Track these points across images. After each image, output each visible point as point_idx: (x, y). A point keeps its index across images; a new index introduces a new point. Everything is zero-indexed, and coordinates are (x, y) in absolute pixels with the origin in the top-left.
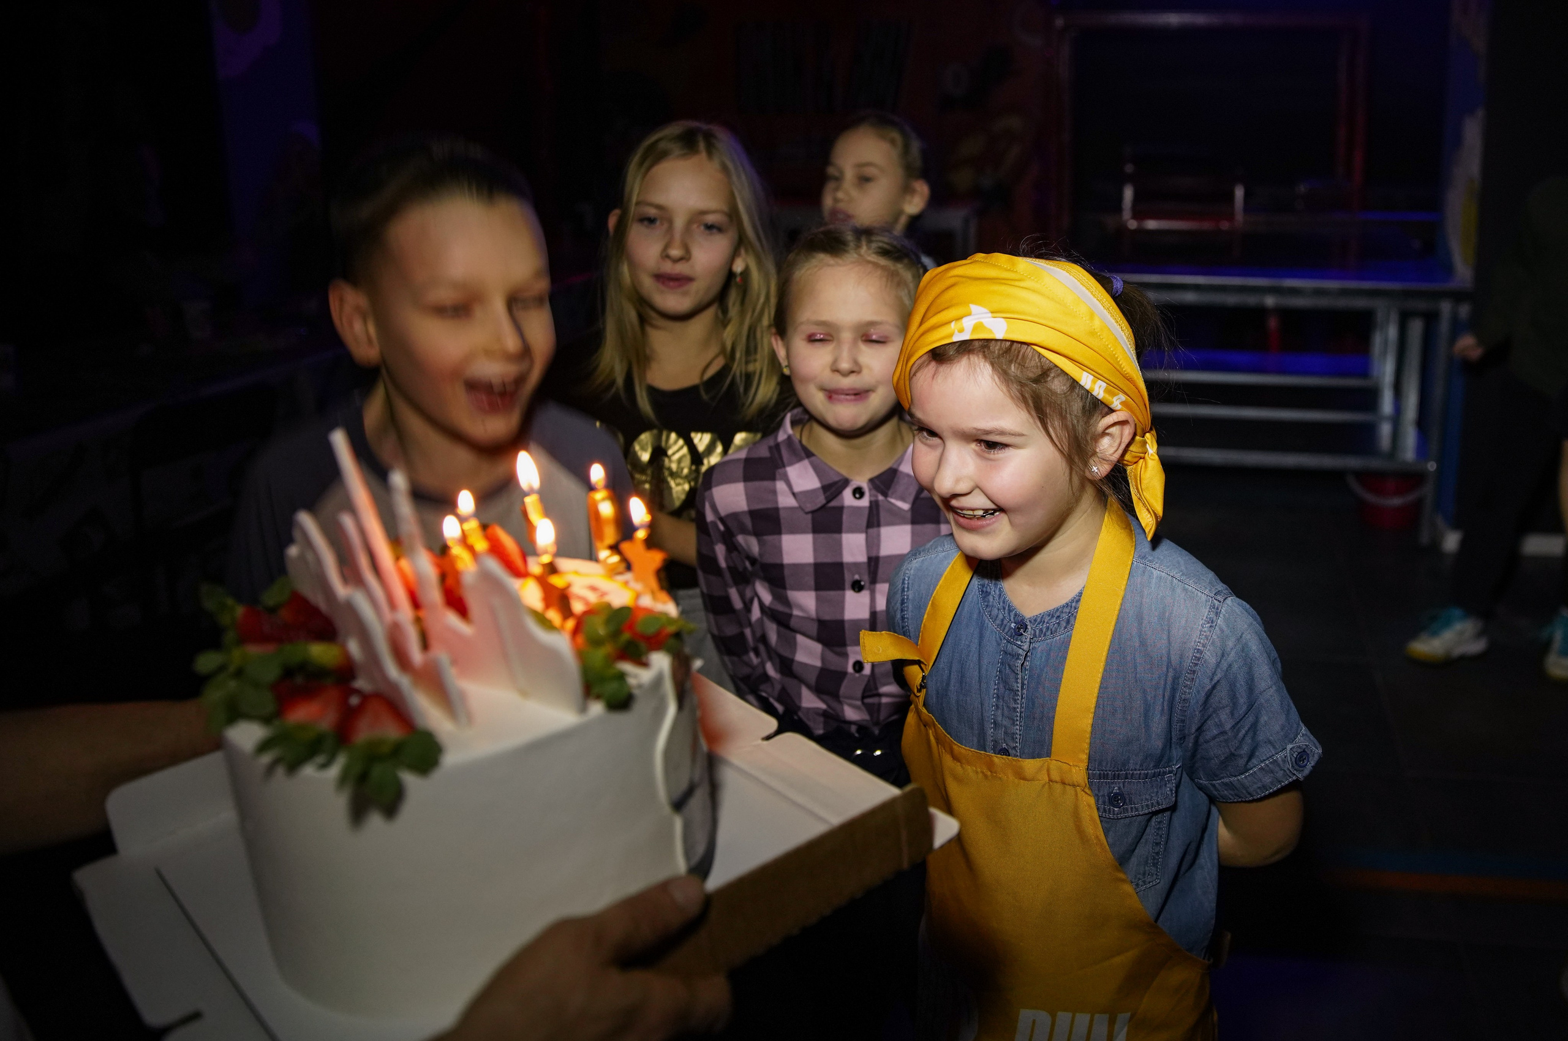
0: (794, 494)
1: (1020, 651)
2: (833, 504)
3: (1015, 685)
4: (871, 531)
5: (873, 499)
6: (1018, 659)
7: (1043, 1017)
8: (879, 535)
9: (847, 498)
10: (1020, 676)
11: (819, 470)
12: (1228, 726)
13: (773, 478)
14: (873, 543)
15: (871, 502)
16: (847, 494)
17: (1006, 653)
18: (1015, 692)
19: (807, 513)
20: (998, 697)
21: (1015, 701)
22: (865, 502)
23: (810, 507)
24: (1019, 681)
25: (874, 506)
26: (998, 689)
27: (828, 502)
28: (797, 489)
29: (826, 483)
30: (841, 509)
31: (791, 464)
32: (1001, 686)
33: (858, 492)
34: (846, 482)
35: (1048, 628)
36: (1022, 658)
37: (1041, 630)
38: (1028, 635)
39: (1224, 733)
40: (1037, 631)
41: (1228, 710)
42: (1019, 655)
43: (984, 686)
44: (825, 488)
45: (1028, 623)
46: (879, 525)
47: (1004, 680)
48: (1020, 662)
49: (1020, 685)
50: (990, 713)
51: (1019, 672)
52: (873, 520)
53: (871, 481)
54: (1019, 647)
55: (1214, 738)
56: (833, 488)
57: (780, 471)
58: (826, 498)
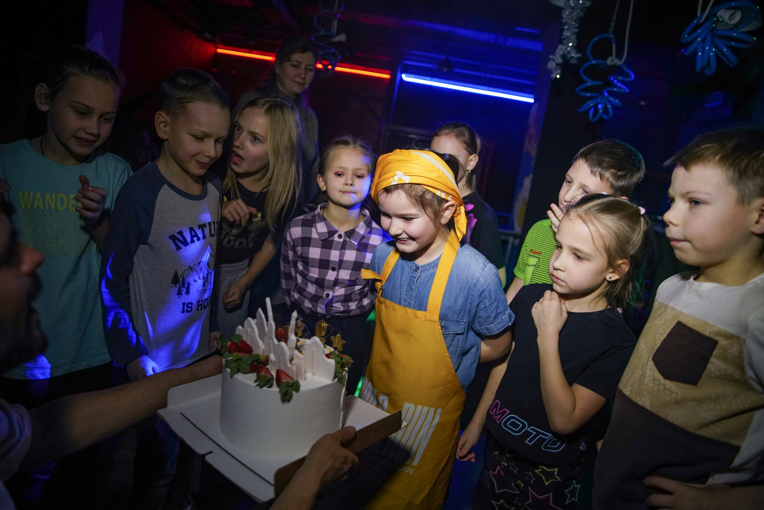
0: (317, 233)
1: (417, 276)
2: (330, 239)
3: (413, 287)
4: (342, 251)
5: (345, 239)
6: (416, 278)
7: (412, 406)
8: (344, 253)
9: (336, 238)
10: (415, 284)
11: (328, 225)
12: (488, 304)
13: (311, 227)
14: (342, 255)
15: (344, 240)
16: (336, 236)
17: (411, 276)
18: (413, 289)
19: (321, 240)
20: (407, 291)
21: (413, 292)
22: (341, 240)
23: (322, 238)
24: (415, 286)
25: (345, 242)
26: (407, 288)
27: (329, 237)
28: (319, 231)
29: (330, 230)
30: (333, 241)
31: (319, 222)
32: (408, 287)
33: (340, 236)
34: (336, 232)
35: (426, 269)
36: (417, 278)
37: (424, 269)
38: (420, 271)
39: (486, 307)
40: (423, 270)
41: (488, 299)
42: (416, 277)
43: (402, 287)
44: (329, 232)
45: (420, 267)
46: (345, 249)
47: (409, 286)
48: (416, 280)
49: (415, 287)
50: (403, 296)
51: (415, 283)
52: (344, 247)
53: (345, 232)
54: (416, 274)
55: (482, 309)
56: (332, 232)
57: (314, 224)
58: (328, 236)
